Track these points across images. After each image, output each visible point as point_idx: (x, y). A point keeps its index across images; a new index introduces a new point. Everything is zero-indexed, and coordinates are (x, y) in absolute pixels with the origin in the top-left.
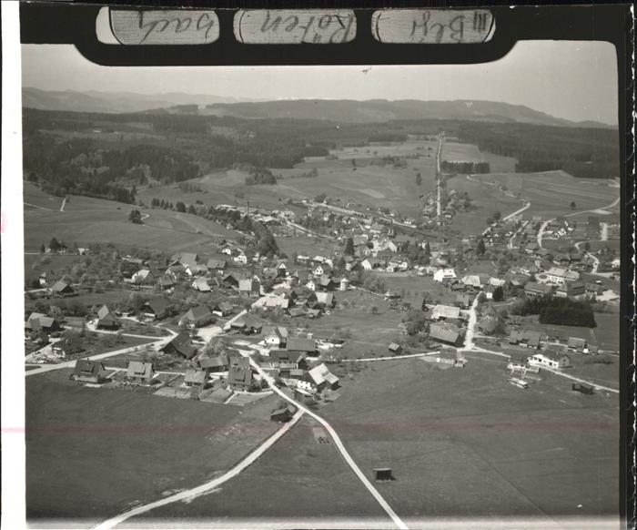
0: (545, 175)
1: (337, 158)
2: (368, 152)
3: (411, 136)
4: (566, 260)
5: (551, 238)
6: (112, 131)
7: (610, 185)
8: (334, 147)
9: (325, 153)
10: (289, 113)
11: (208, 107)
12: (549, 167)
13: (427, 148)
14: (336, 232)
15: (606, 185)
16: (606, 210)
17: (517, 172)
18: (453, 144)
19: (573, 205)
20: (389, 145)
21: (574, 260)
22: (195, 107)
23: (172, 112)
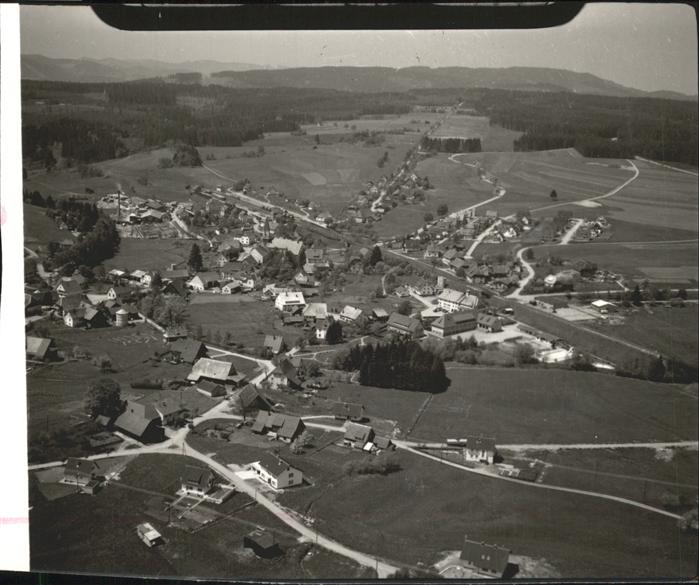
0: (550, 155)
1: (305, 134)
2: (347, 126)
3: (418, 107)
4: (482, 276)
5: (492, 242)
6: (57, 103)
7: (623, 167)
8: (312, 120)
9: (294, 128)
10: (307, 82)
11: (214, 75)
12: (559, 144)
13: (423, 121)
14: (218, 232)
15: (617, 167)
16: (596, 201)
17: (516, 150)
18: (464, 117)
19: (554, 194)
20: (381, 118)
21: (496, 276)
22: (197, 76)
23: (170, 81)
